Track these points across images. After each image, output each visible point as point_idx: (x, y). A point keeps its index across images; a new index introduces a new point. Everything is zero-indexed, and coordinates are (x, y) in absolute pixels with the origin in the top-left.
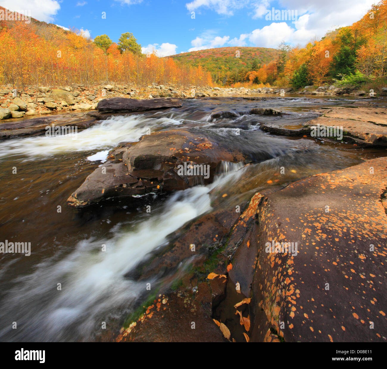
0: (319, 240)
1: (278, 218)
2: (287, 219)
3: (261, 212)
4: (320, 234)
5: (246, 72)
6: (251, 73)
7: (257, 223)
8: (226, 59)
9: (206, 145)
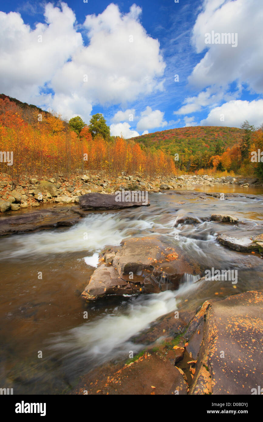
0: (234, 331)
1: (215, 317)
2: (220, 318)
3: (207, 314)
4: (236, 328)
5: (210, 157)
6: (215, 158)
7: (205, 320)
8: (189, 141)
9: (174, 256)
